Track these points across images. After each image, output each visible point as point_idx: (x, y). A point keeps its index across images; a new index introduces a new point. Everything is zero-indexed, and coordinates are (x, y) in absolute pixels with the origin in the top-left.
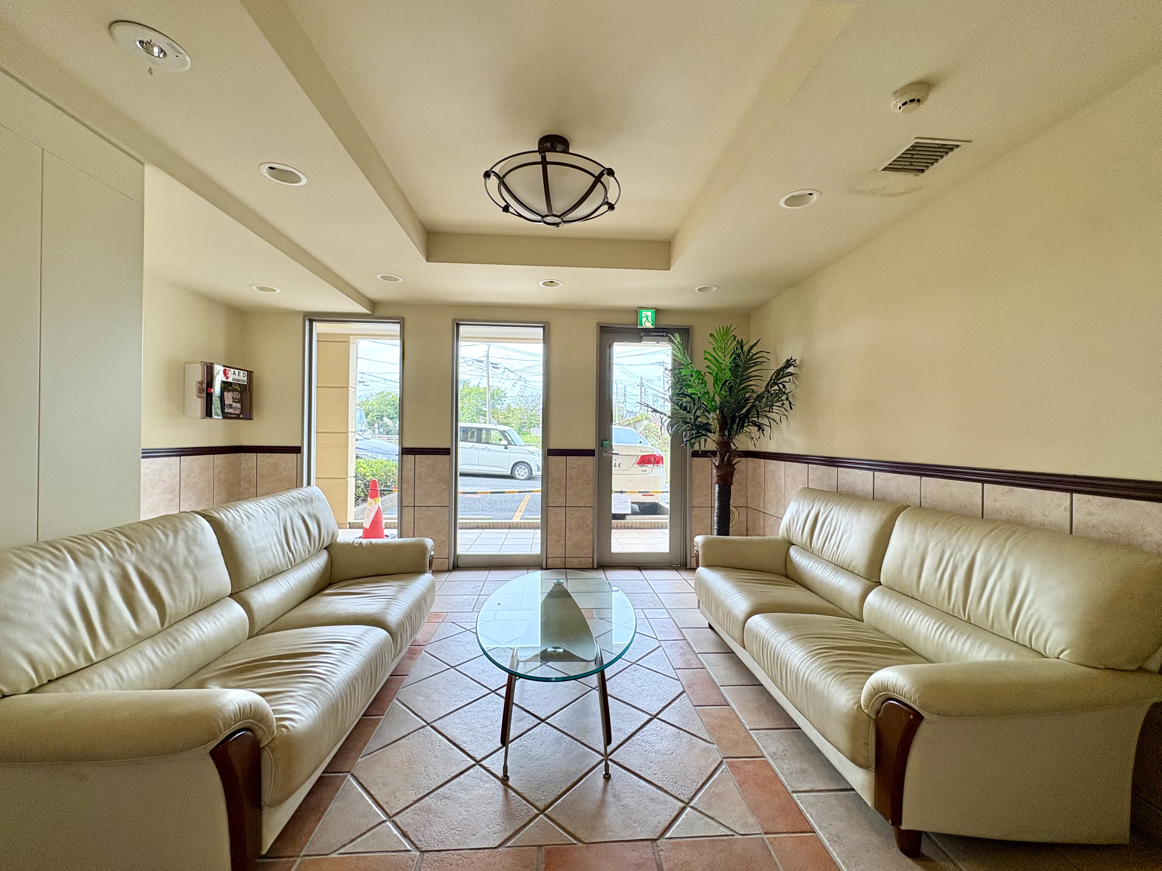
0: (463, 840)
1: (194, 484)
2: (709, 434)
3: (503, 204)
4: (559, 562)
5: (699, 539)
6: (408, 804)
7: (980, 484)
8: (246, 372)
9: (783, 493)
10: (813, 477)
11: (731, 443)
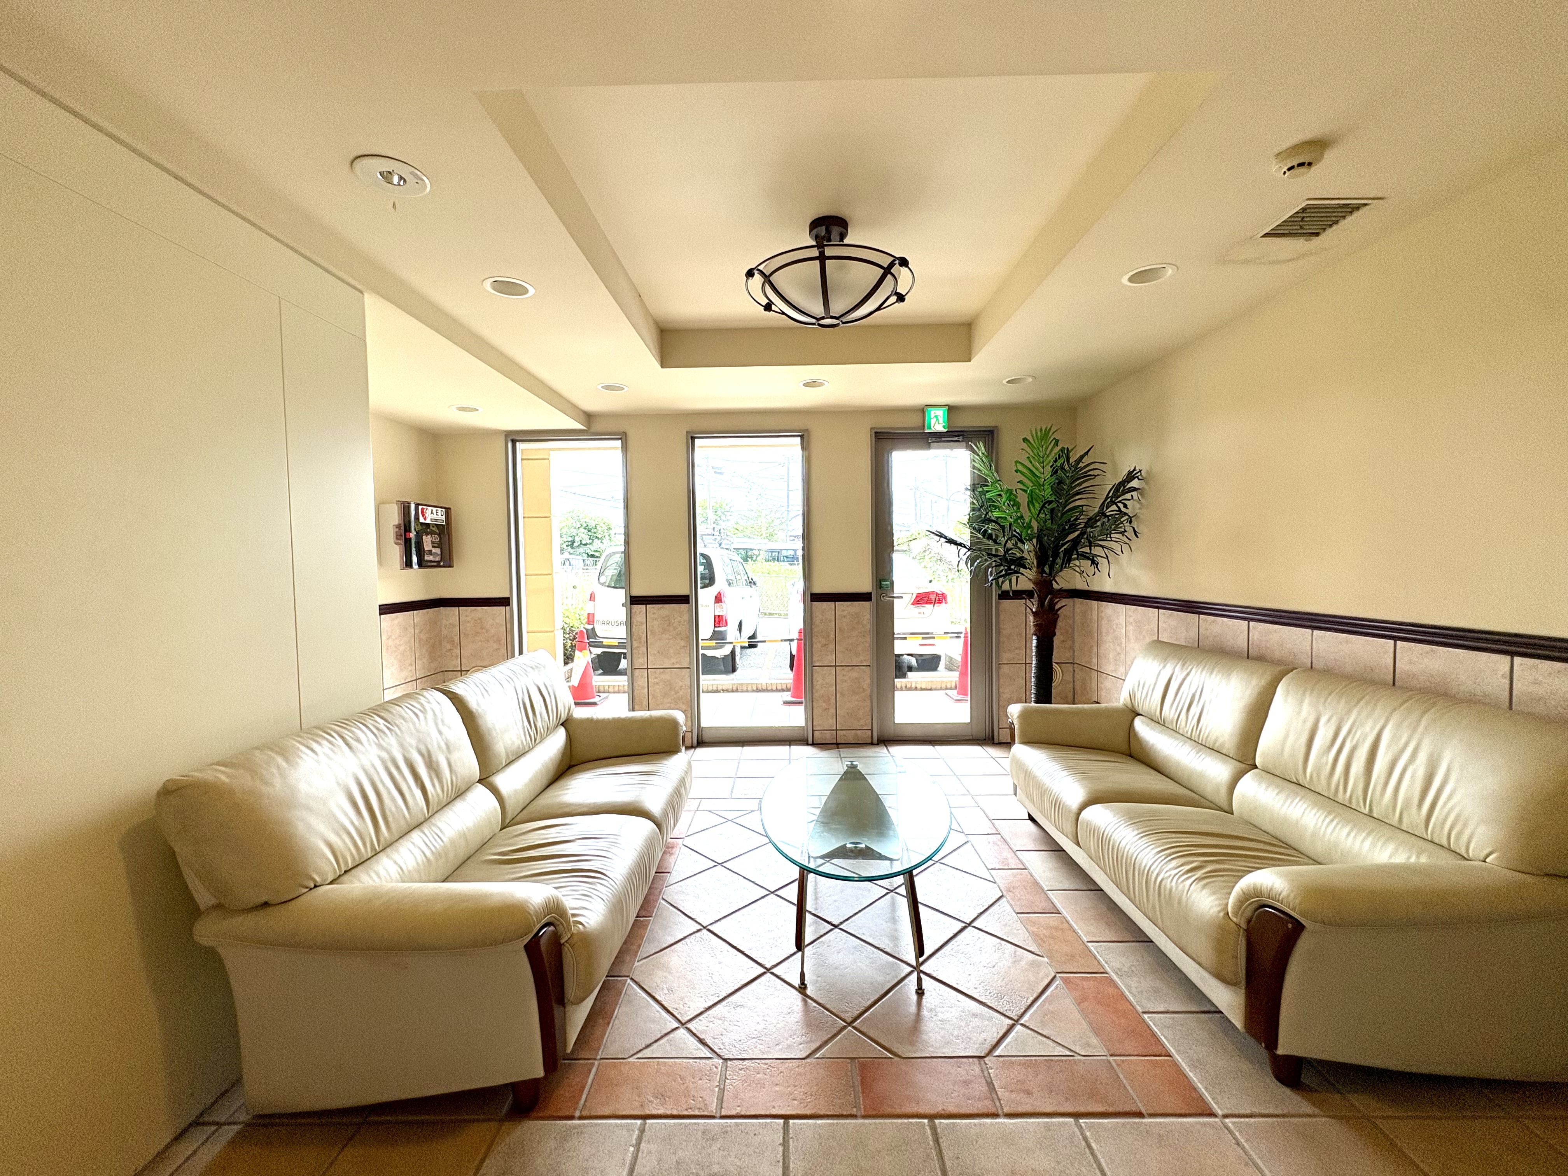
0: (767, 1049)
1: (396, 647)
2: (1022, 570)
3: (764, 301)
4: (828, 737)
5: (1014, 710)
6: (699, 1012)
7: (1392, 642)
8: (444, 510)
9: (1123, 645)
10: (1164, 625)
11: (1053, 582)
